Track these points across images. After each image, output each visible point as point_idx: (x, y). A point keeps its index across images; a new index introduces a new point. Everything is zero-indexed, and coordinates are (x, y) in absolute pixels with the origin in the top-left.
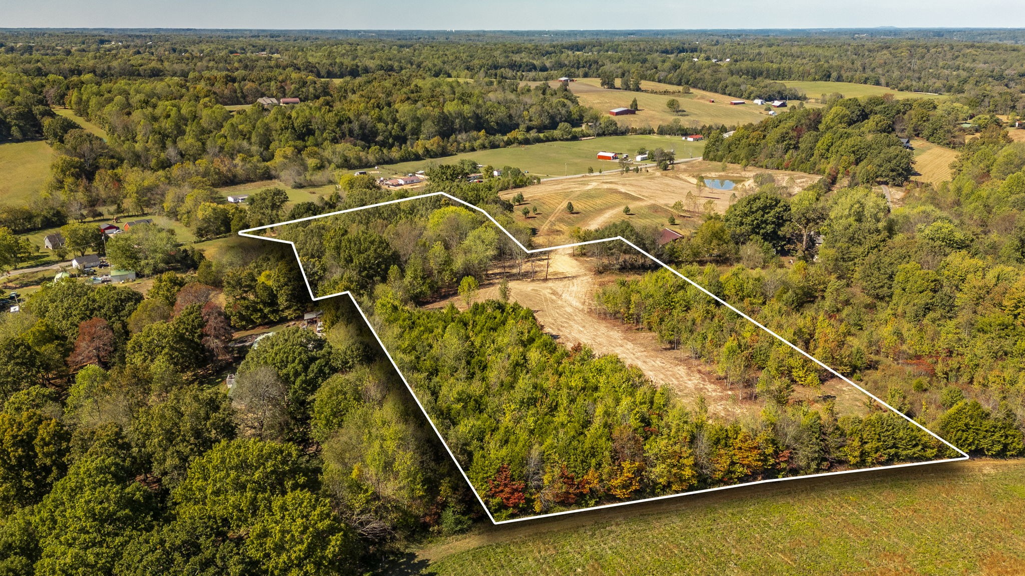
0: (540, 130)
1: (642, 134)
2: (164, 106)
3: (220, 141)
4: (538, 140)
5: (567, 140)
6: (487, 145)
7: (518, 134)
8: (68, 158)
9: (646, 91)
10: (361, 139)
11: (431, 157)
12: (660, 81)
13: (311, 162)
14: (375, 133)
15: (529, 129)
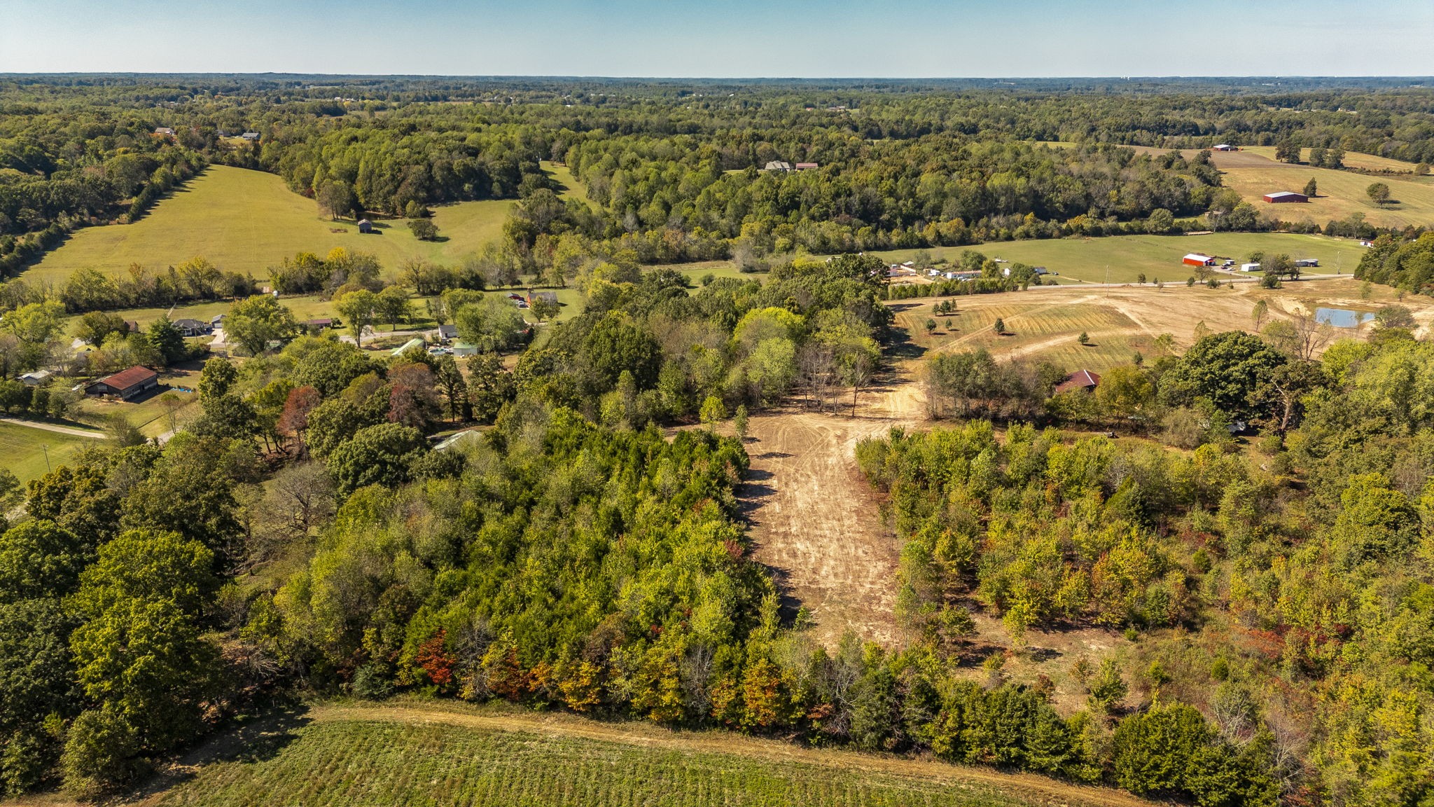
0: (1122, 217)
1: (1297, 232)
2: (648, 167)
3: (686, 211)
4: (1116, 232)
5: (1162, 233)
6: (1032, 233)
7: (1086, 221)
8: (520, 219)
9: (1352, 169)
10: (860, 218)
11: (944, 245)
12: (1385, 155)
13: (781, 242)
14: (881, 211)
15: (1102, 216)
